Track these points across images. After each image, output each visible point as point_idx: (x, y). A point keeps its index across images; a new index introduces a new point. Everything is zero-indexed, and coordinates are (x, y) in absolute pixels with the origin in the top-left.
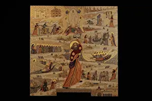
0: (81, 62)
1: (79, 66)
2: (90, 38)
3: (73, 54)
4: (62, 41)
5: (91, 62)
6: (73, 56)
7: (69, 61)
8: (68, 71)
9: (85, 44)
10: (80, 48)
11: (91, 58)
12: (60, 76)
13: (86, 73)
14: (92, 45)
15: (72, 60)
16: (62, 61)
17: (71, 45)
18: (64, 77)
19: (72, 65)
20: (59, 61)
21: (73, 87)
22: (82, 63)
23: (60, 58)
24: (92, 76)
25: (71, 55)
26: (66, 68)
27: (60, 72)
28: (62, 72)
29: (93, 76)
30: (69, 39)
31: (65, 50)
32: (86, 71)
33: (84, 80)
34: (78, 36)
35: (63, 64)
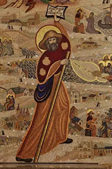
0: (67, 85)
1: (62, 94)
2: (91, 19)
3: (46, 61)
4: (16, 27)
5: (96, 83)
6: (47, 68)
7: (34, 83)
8: (32, 111)
9: (79, 35)
10: (64, 46)
11: (95, 74)
12: (9, 125)
13: (82, 116)
14: (96, 37)
15: (41, 79)
16: (14, 80)
17: (40, 38)
18: (19, 128)
19: (44, 92)
20: (7, 82)
21: (47, 158)
22: (71, 88)
23: (10, 72)
24: (99, 125)
25: (41, 65)
26: (27, 101)
27: (8, 114)
28: (14, 112)
29: (104, 124)
30: (34, 21)
31: (24, 52)
32: (82, 110)
33: (77, 138)
34: (58, 12)
35: (18, 91)
